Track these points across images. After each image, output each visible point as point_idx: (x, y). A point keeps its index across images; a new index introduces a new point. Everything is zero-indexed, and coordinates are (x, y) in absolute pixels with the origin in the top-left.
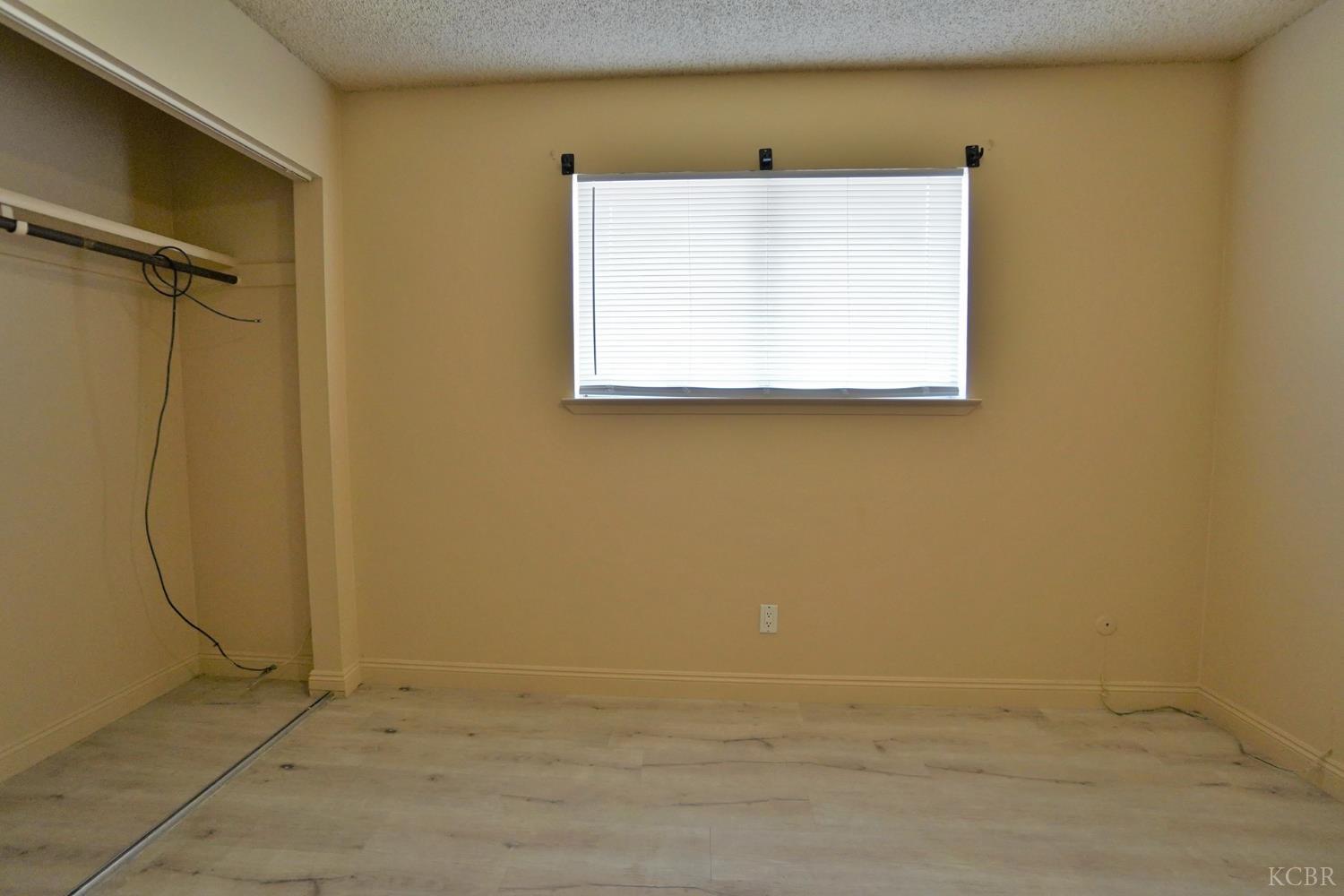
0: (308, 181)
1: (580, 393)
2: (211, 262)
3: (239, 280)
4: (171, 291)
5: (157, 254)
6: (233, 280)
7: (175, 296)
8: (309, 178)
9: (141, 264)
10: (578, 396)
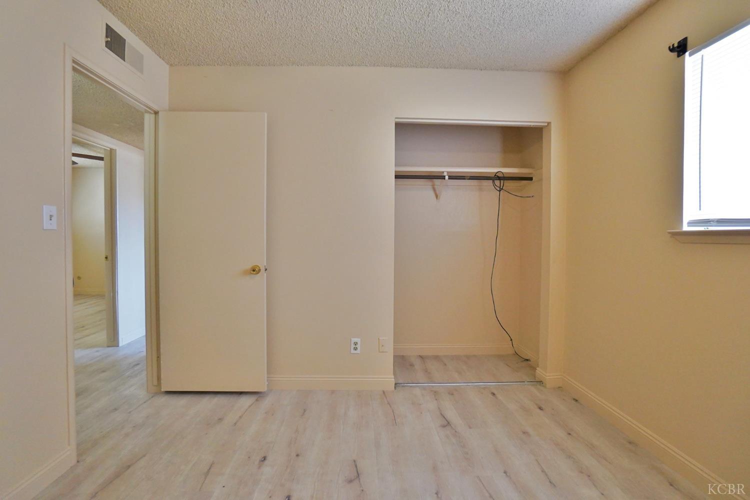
0: (546, 126)
1: (688, 226)
2: (522, 173)
3: (534, 178)
4: (499, 189)
5: (495, 175)
6: (531, 179)
7: (500, 191)
8: (546, 124)
9: (491, 181)
10: (686, 228)
